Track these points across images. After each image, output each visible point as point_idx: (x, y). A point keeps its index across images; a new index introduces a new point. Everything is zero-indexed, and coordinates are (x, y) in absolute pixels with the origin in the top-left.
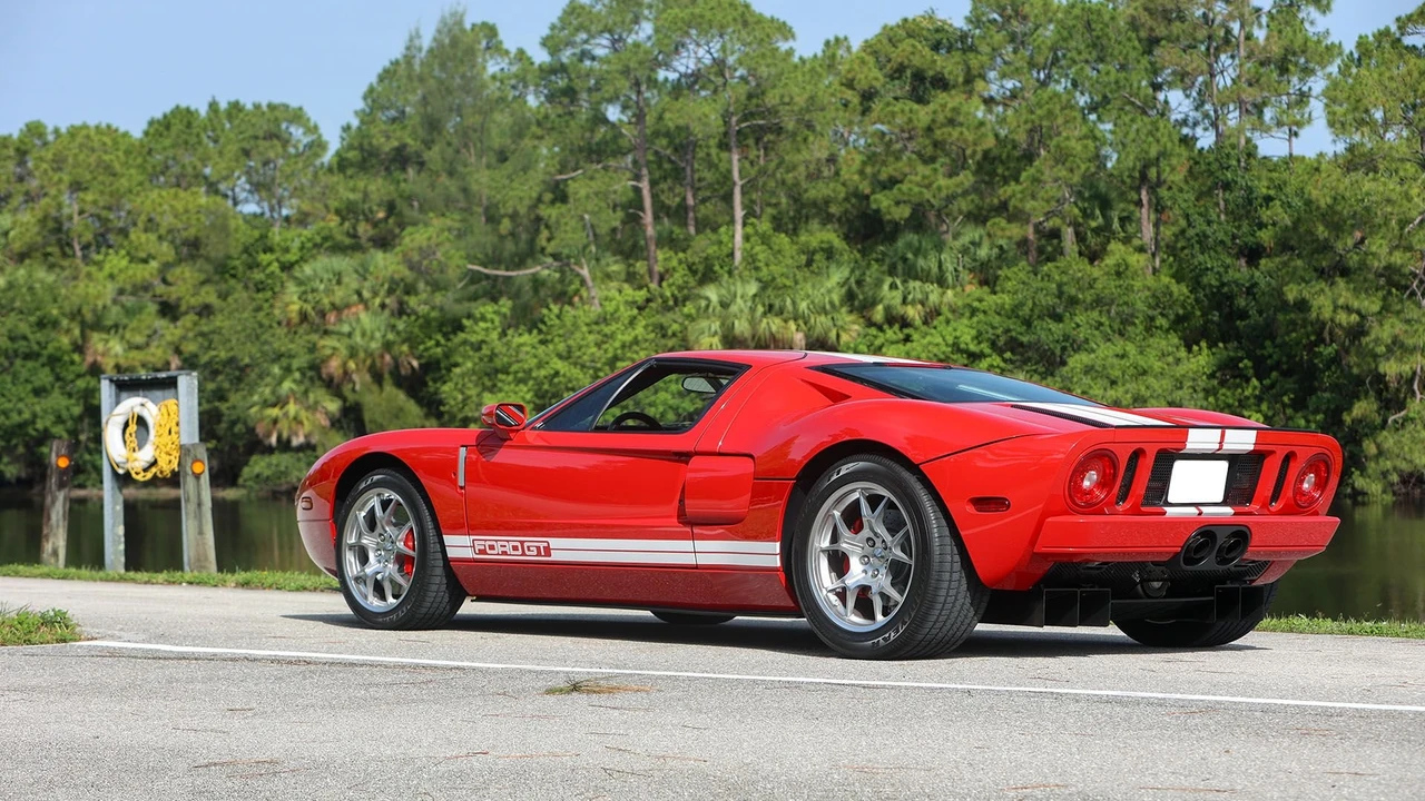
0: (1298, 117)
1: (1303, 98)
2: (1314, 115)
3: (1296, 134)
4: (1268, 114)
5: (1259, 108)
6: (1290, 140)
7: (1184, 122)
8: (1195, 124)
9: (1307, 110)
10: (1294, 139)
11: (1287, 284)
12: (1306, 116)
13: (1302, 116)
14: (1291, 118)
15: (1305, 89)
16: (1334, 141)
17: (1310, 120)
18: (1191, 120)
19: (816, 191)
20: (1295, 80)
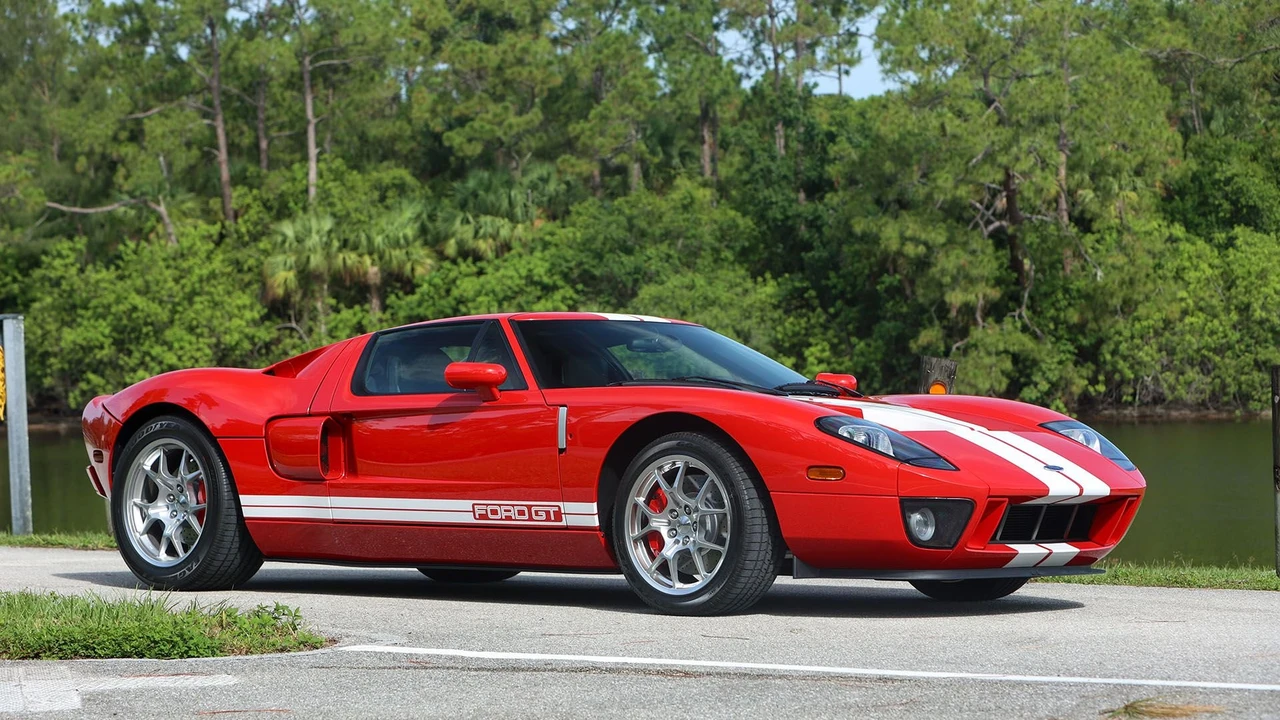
0: (848, 56)
1: (851, 38)
2: (863, 54)
3: (847, 72)
4: (820, 53)
5: (812, 47)
6: (840, 79)
7: (739, 61)
8: (750, 63)
9: (857, 49)
10: (844, 77)
12: (856, 55)
13: (853, 54)
14: (841, 58)
15: (853, 29)
16: (884, 80)
17: (859, 59)
18: (746, 58)
19: (376, 130)
20: (844, 20)
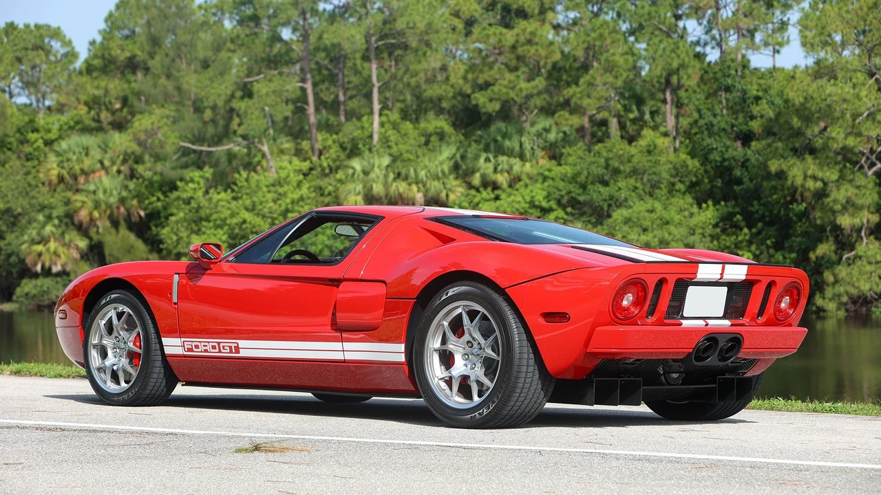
0: (780, 40)
1: (783, 25)
2: (791, 38)
3: (778, 52)
4: (758, 37)
5: (752, 33)
6: (773, 56)
7: (698, 43)
8: (706, 44)
9: (786, 34)
10: (776, 55)
11: (771, 159)
12: (786, 38)
13: (783, 38)
14: (775, 40)
15: (785, 19)
16: (806, 57)
17: (788, 42)
18: (702, 42)
19: (432, 92)
20: (778, 13)
